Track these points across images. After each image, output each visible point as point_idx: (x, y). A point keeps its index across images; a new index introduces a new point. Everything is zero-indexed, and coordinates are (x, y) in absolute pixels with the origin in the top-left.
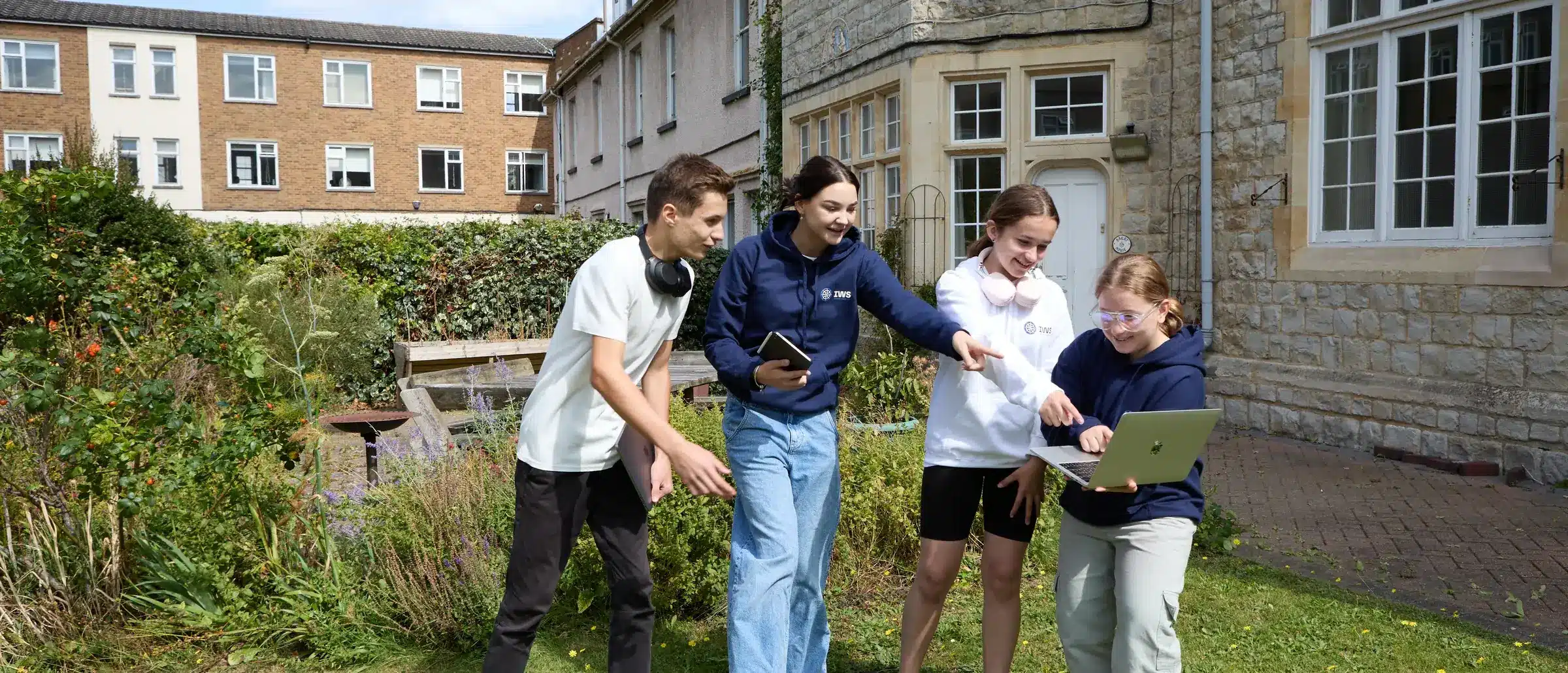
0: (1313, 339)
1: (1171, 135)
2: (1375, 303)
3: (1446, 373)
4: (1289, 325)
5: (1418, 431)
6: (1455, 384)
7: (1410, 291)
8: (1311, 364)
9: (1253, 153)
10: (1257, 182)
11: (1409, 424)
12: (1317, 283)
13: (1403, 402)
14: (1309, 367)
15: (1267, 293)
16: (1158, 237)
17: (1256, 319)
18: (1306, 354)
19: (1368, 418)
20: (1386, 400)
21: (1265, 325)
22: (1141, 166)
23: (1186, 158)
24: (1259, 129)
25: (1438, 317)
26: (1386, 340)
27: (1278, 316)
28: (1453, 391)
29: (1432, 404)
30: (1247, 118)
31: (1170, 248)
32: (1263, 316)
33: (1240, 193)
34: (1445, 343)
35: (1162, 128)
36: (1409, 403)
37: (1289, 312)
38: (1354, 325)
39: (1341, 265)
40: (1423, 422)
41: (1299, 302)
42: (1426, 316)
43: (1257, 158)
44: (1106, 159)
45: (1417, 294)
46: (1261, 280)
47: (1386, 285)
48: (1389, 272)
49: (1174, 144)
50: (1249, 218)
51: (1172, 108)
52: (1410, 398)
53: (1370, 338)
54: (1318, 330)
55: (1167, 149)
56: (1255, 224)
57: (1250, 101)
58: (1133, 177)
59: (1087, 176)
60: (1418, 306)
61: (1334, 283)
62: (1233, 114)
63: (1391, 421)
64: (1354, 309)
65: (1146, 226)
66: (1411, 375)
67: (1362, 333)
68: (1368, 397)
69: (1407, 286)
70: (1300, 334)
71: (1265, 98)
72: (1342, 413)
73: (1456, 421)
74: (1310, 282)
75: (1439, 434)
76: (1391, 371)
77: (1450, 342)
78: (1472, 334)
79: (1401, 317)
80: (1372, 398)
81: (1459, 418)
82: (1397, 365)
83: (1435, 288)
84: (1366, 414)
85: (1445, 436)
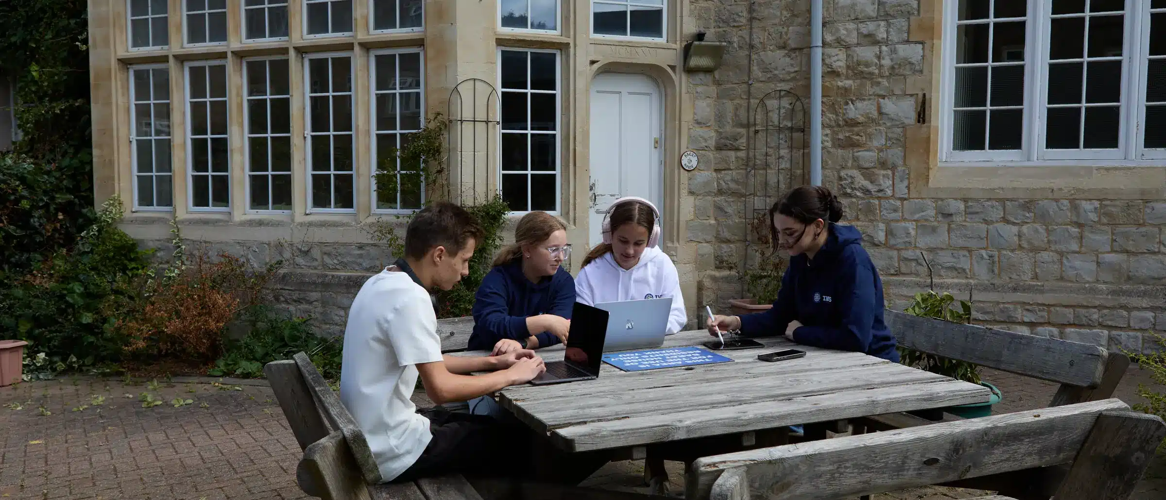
0: (962, 253)
1: (752, 47)
2: (1043, 218)
3: (1129, 278)
4: (925, 241)
5: (1106, 332)
6: (1143, 288)
7: (1086, 206)
8: (957, 277)
9: (877, 71)
10: (881, 100)
11: (1095, 327)
12: (965, 200)
13: (1087, 307)
14: (956, 281)
15: (895, 211)
16: (732, 154)
17: (881, 236)
18: (953, 268)
19: (1041, 324)
20: (1066, 306)
21: (892, 242)
22: (708, 78)
23: (776, 72)
24: (884, 48)
25: (1121, 229)
26: (1056, 252)
27: (913, 233)
28: (1145, 294)
29: (1122, 307)
30: (870, 35)
31: (748, 164)
32: (889, 233)
33: (856, 111)
34: (1127, 252)
35: (736, 39)
36: (1095, 307)
37: (924, 227)
38: (1016, 239)
39: (995, 183)
40: (1110, 323)
41: (940, 219)
42: (1106, 228)
43: (882, 77)
44: (673, 68)
45: (1096, 208)
46: (887, 198)
47: (1057, 200)
48: (1061, 189)
49: (754, 57)
50: (870, 136)
51: (751, 20)
52: (1097, 303)
53: (1035, 250)
54: (968, 245)
55: (746, 62)
56: (879, 142)
57: (870, 19)
58: (700, 89)
59: (640, 84)
60: (1096, 219)
61: (990, 199)
62: (847, 31)
63: (1070, 325)
64: (1014, 224)
65: (712, 143)
66: (1088, 282)
67: (1025, 245)
68: (1044, 305)
69: (1084, 202)
70: (942, 249)
71: (894, 17)
72: (1011, 321)
73: (1152, 320)
74: (956, 199)
75: (1131, 333)
76: (1062, 279)
77: (1134, 250)
78: (1160, 242)
79: (1075, 230)
80: (1049, 306)
81: (1155, 318)
82: (1071, 273)
83: (1118, 203)
84: (1042, 321)
85: (1139, 334)
